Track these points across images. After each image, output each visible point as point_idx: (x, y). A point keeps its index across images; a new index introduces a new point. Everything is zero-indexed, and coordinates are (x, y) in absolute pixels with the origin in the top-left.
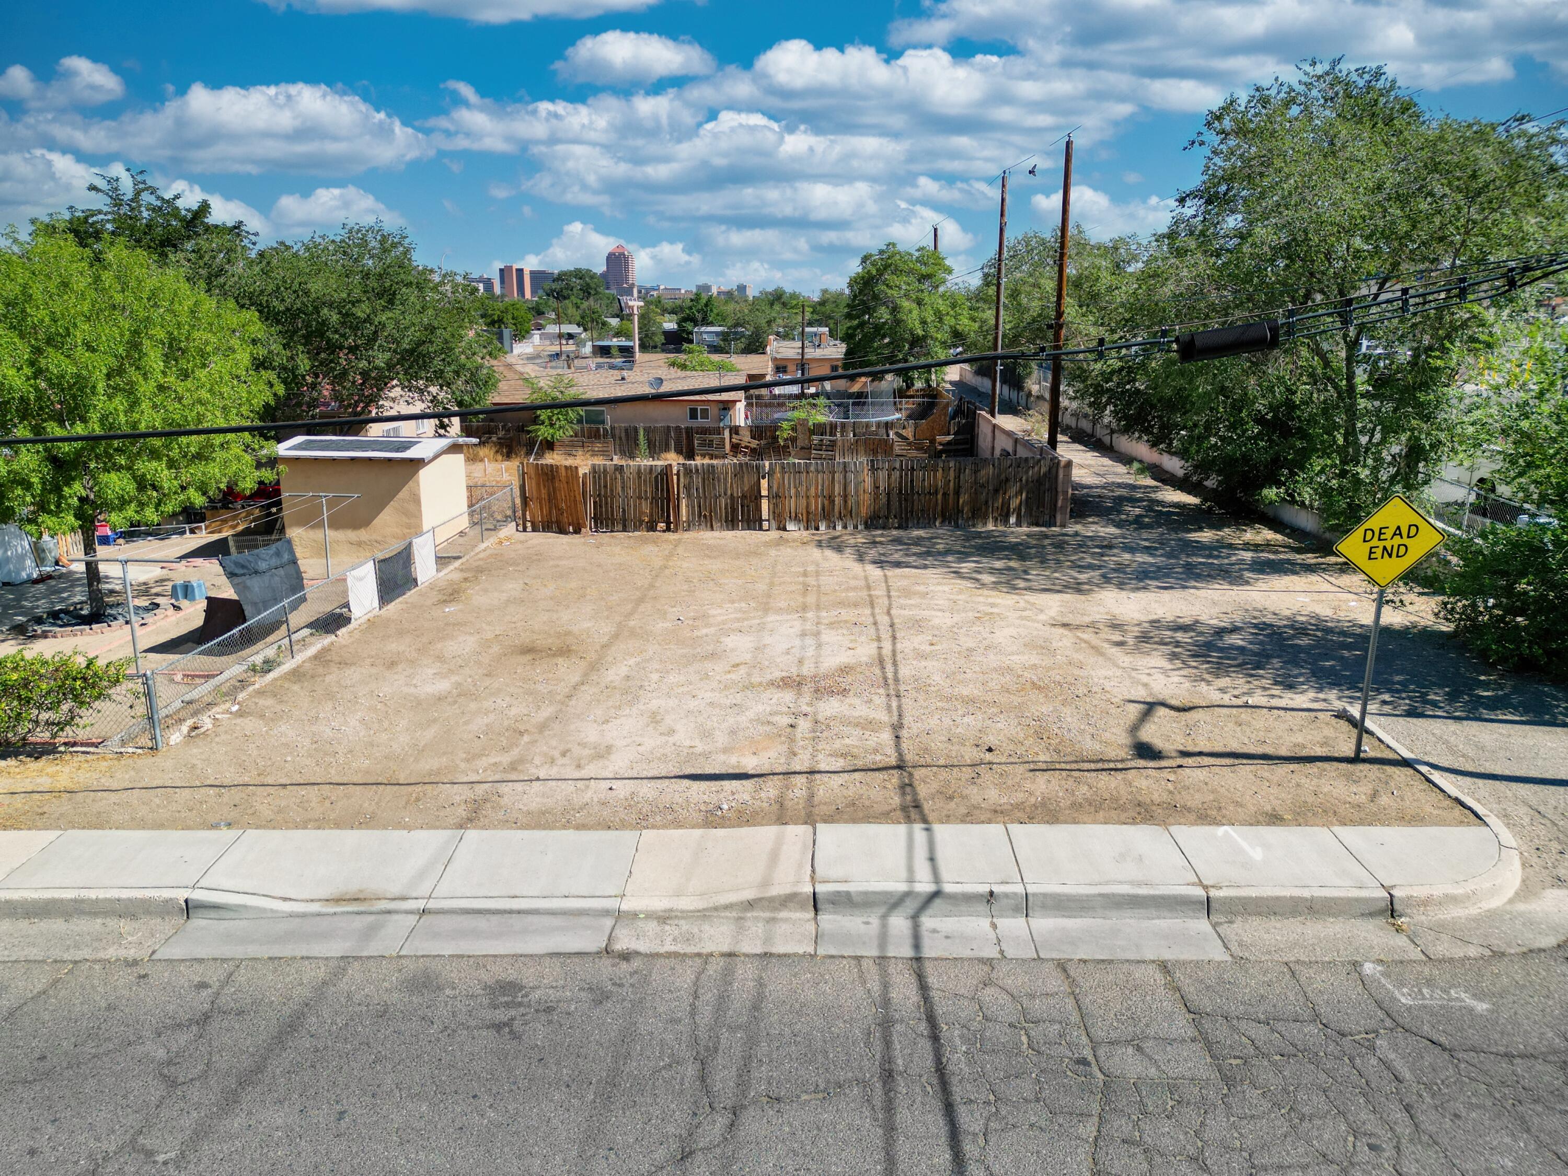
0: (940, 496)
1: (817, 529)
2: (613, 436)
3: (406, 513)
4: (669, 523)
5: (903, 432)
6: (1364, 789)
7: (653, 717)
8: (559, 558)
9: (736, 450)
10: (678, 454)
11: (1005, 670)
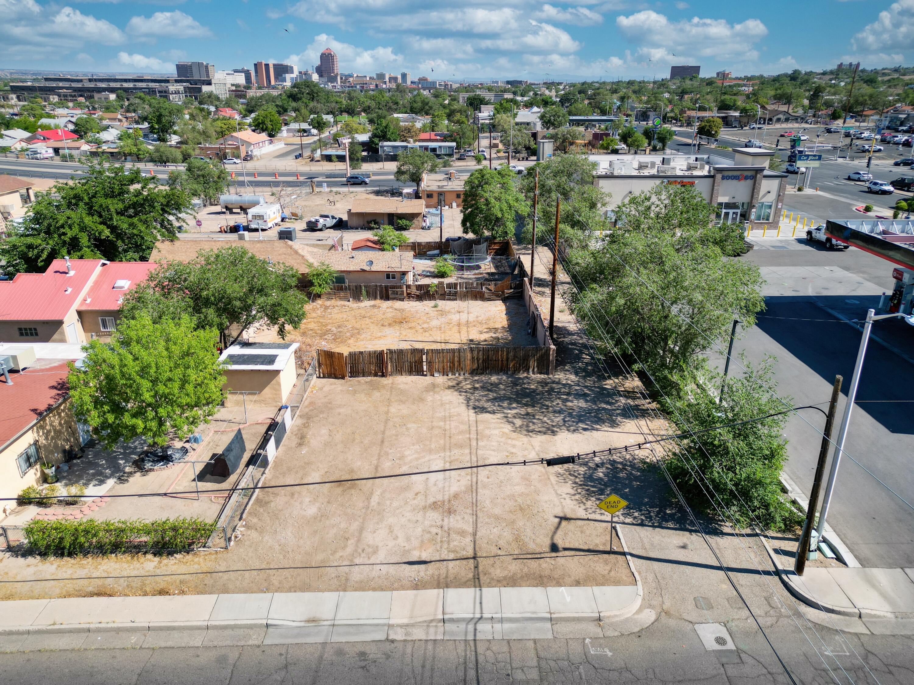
0: (500, 362)
1: (448, 375)
2: (350, 290)
3: (275, 389)
4: (383, 373)
5: (489, 287)
6: (608, 568)
7: (390, 529)
8: (340, 406)
9: (409, 296)
10: (381, 298)
11: (512, 497)
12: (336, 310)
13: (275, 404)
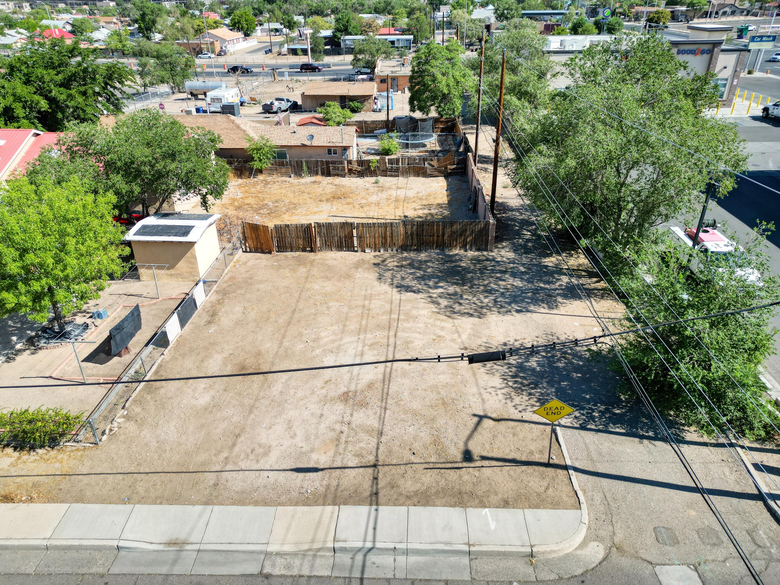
0: (435, 237)
1: (379, 251)
2: (291, 165)
3: (191, 263)
4: (312, 248)
5: (432, 163)
6: (545, 484)
7: (289, 424)
8: (260, 282)
9: (351, 171)
10: (323, 174)
11: (434, 388)
12: (276, 186)
13: (192, 278)
